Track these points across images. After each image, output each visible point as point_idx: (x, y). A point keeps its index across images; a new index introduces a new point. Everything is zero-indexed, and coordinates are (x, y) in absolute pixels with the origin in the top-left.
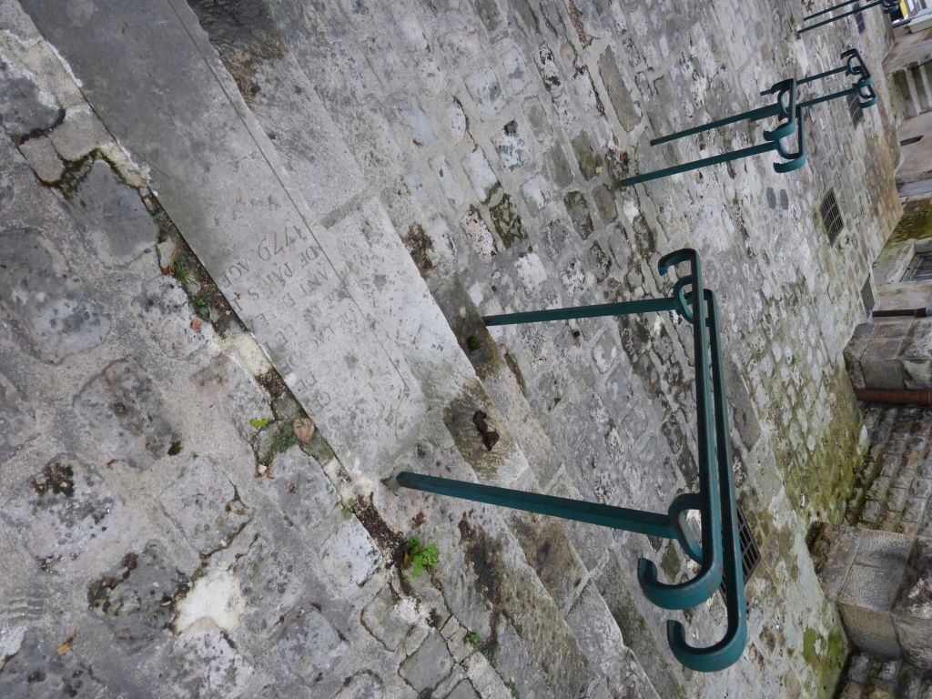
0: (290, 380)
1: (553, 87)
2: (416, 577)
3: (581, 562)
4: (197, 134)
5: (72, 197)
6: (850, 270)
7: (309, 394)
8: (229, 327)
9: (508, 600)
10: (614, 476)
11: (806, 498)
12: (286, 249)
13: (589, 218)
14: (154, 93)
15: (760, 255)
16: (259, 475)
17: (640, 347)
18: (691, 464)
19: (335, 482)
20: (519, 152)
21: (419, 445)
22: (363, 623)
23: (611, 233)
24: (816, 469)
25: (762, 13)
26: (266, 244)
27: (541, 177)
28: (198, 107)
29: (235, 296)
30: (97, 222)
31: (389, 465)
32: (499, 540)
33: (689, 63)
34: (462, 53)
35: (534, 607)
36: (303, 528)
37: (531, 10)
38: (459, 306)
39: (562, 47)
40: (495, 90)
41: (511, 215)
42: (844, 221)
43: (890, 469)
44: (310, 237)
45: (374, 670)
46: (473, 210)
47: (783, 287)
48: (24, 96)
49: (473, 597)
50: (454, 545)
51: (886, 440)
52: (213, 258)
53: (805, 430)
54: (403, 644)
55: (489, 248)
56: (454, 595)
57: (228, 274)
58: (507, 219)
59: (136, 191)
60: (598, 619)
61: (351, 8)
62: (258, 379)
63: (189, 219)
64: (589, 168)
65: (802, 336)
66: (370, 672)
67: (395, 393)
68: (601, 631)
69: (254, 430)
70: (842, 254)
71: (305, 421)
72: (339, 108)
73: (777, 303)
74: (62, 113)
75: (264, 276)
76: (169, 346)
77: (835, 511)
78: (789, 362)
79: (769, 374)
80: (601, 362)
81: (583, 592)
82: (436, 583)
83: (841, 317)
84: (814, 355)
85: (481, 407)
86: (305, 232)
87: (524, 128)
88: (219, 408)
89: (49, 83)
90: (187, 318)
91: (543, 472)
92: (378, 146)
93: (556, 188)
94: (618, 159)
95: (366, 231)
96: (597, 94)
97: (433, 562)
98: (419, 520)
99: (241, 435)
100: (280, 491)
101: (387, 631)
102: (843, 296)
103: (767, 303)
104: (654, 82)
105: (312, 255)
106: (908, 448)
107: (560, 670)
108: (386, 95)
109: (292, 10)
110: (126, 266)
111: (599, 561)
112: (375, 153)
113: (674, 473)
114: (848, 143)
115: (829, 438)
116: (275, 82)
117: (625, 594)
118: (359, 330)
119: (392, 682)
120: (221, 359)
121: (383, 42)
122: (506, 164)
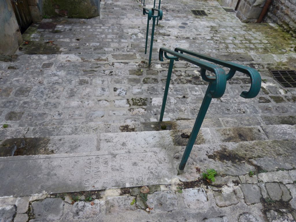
0: (128, 185)
1: (112, 73)
2: (216, 181)
3: (252, 126)
4: (45, 172)
5: (35, 217)
6: (218, 13)
7: (135, 182)
8: (100, 195)
9: (246, 155)
10: (236, 105)
11: (283, 49)
12: (91, 165)
13: (153, 79)
14: (28, 178)
15: (196, 36)
16: (149, 212)
17: (200, 80)
18: (247, 80)
19: (168, 189)
20: (123, 90)
21: (175, 157)
22: (221, 207)
23: (161, 74)
24: (275, 43)
25: (133, 13)
26: (86, 170)
27: (134, 87)
28: (40, 168)
29: (93, 188)
30: (46, 214)
31: (174, 170)
32: (222, 148)
33: (132, 36)
34: (88, 94)
35: (254, 148)
36: (175, 208)
37: (90, 71)
38: (150, 126)
39: (104, 67)
40: (103, 89)
41: (138, 100)
42: (202, 10)
43: (287, 20)
44: (93, 157)
45: (241, 213)
46: (130, 110)
47: (210, 33)
48: (3, 213)
49: (237, 166)
50: (214, 163)
51: (277, 19)
52: (79, 187)
53: (259, 42)
54: (238, 198)
55: (143, 111)
56: (232, 172)
57: (86, 186)
58: (138, 102)
59: (47, 198)
60: (277, 130)
61: (59, 117)
62: (121, 195)
63: (64, 188)
64: (140, 73)
65: (228, 33)
66: (241, 215)
67: (154, 156)
68: (282, 131)
69: (134, 205)
70: (212, 13)
71: (143, 188)
72: (76, 132)
73: (214, 36)
74: (15, 206)
75: (94, 176)
76: (92, 215)
77: (294, 42)
78: (234, 39)
79: (235, 46)
80: (197, 93)
81: (263, 130)
82: (223, 176)
83: (231, 20)
84: (237, 31)
85: (180, 134)
86: (91, 157)
87: (118, 86)
88: (120, 212)
89: (6, 204)
90: (89, 205)
91: (217, 125)
92: (93, 127)
93: (139, 84)
94: (142, 64)
95: (108, 141)
96: (122, 63)
97: (214, 173)
98: (198, 170)
99: (132, 210)
100: (159, 208)
101: (229, 200)
102: (225, 17)
103: (212, 39)
104: (131, 47)
105: (98, 159)
106: (283, 12)
107: (284, 150)
108: (85, 118)
109: (46, 132)
110: (63, 213)
111: (259, 121)
112: (94, 129)
113: (247, 86)
114: (182, 2)
115: (267, 35)
116: (54, 145)
117: (277, 118)
118: (128, 157)
119: (250, 209)
120: (107, 202)
121: (72, 113)
122: (124, 95)
